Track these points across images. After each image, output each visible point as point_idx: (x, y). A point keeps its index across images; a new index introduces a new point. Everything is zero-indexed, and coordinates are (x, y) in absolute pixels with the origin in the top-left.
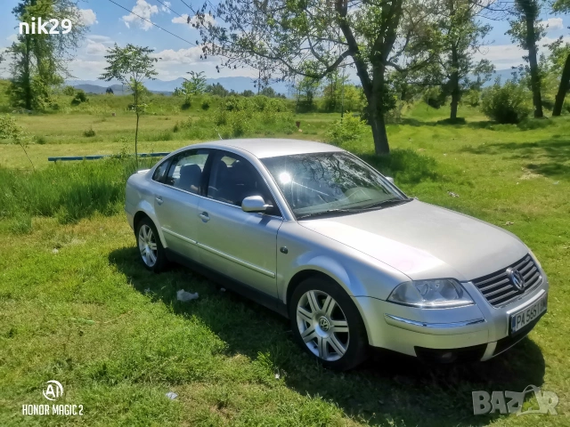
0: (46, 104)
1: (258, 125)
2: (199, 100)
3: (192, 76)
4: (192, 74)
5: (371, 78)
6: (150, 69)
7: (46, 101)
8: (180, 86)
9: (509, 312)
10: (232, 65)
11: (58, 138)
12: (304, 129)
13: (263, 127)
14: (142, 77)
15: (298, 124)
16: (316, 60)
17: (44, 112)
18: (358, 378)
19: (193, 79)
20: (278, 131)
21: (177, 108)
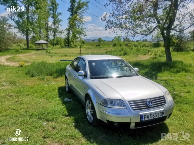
0: (73, 45)
1: (134, 51)
2: (119, 43)
3: (117, 35)
4: (118, 35)
5: (166, 35)
6: (85, 34)
7: (73, 44)
8: (113, 39)
9: (140, 113)
10: (115, 32)
11: (71, 55)
12: (151, 53)
13: (136, 52)
14: (82, 37)
15: (149, 51)
16: (146, 29)
17: (72, 47)
18: (95, 128)
19: (118, 36)
20: (141, 54)
21: (111, 46)
